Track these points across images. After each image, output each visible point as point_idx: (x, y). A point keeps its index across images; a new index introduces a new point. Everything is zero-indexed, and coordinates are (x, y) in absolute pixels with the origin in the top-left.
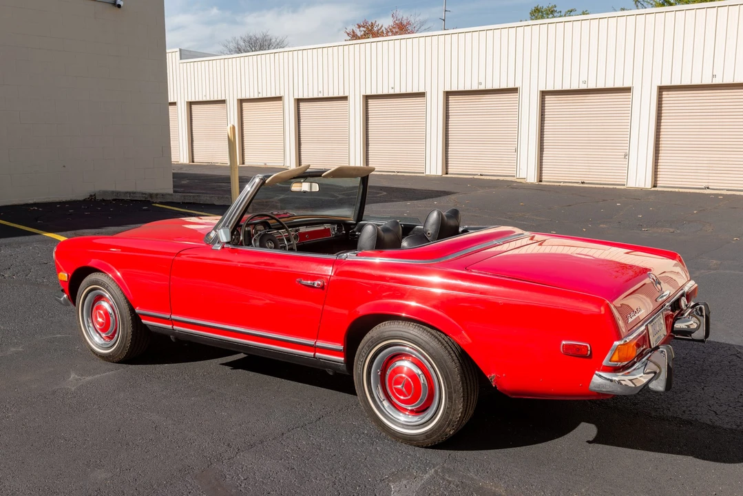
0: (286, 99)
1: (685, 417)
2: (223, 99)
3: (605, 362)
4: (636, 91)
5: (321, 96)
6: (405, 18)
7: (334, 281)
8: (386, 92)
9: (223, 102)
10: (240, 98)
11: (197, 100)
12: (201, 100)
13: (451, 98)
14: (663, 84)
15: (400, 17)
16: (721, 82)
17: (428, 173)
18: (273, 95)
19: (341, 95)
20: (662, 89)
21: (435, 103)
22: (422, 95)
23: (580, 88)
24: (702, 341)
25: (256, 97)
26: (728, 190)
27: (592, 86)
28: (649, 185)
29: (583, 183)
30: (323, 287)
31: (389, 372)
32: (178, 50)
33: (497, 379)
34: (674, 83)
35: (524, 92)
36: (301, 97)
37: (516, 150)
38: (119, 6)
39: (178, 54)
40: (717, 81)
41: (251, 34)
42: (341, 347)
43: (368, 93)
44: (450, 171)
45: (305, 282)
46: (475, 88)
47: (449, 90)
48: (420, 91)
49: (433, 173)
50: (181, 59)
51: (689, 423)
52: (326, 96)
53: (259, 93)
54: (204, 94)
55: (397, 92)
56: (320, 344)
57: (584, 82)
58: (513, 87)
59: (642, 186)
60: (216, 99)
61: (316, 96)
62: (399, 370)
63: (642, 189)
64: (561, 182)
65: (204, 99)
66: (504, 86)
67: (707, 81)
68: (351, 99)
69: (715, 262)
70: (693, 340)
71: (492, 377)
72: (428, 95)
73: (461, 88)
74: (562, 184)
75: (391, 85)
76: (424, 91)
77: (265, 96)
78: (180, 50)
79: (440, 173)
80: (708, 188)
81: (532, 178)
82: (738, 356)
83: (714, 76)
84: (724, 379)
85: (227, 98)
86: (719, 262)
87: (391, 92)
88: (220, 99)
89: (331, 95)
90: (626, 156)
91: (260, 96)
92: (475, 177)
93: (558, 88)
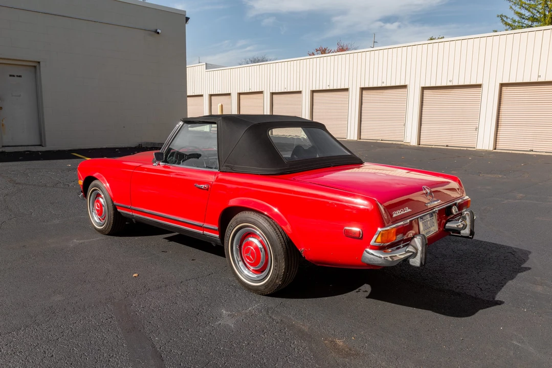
0: (265, 93)
1: (457, 291)
2: (229, 92)
3: (372, 243)
4: (485, 87)
5: (286, 91)
6: (345, 45)
7: (214, 185)
8: (324, 88)
9: (229, 94)
10: (239, 92)
11: (215, 93)
12: (217, 93)
13: (364, 92)
14: (504, 82)
15: (342, 45)
16: (544, 80)
17: (348, 138)
18: (258, 91)
19: (298, 90)
20: (502, 85)
21: (354, 95)
22: (347, 90)
23: (448, 85)
24: (467, 237)
25: (248, 91)
26: (546, 152)
27: (455, 83)
28: (491, 148)
29: (447, 146)
30: (207, 189)
31: (244, 243)
32: (205, 64)
33: (305, 251)
34: (511, 81)
35: (411, 88)
36: (274, 91)
37: (405, 125)
38: (158, 33)
39: (205, 66)
40: (541, 80)
41: (256, 57)
42: (216, 228)
43: (314, 89)
44: (362, 137)
45: (198, 186)
46: (380, 85)
47: (364, 87)
48: (346, 88)
49: (352, 138)
50: (206, 69)
51: (459, 294)
52: (289, 91)
53: (250, 89)
54: (219, 90)
55: (331, 88)
56: (206, 225)
57: (450, 81)
58: (404, 84)
59: (487, 148)
60: (225, 93)
61: (283, 91)
62: (250, 243)
63: (486, 151)
64: (433, 145)
65: (219, 93)
66: (398, 84)
67: (534, 80)
68: (304, 93)
69: (521, 195)
70: (462, 236)
71: (302, 250)
72: (350, 90)
73: (371, 86)
74: (433, 147)
75: (328, 84)
76: (347, 87)
77: (253, 91)
78: (206, 64)
79: (356, 139)
80: (532, 151)
81: (414, 142)
82: (512, 254)
83: (539, 76)
84: (496, 268)
85: (232, 92)
86: (524, 195)
87: (328, 88)
88: (227, 93)
89: (292, 90)
90: (477, 129)
91: (251, 91)
92: (378, 141)
93: (433, 85)
